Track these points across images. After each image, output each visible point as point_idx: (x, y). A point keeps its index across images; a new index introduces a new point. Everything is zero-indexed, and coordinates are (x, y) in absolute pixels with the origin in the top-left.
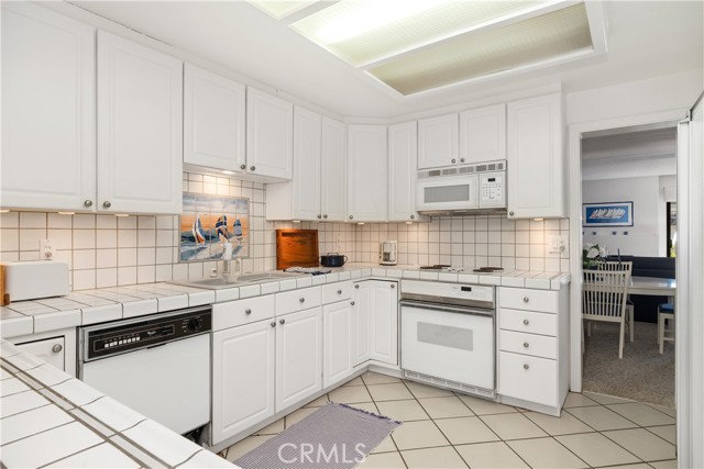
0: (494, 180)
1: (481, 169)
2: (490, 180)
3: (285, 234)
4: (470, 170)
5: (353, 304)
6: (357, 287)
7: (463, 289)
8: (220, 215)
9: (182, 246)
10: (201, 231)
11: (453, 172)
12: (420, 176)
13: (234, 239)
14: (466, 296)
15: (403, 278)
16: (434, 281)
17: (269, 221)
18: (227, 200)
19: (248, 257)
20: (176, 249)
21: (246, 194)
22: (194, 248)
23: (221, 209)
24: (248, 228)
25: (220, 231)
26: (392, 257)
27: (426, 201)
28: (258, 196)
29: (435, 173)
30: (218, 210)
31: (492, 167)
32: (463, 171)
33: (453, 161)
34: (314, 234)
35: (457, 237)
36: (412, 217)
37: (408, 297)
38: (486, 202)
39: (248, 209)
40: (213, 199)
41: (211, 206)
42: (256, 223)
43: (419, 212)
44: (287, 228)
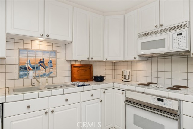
0: (181, 34)
1: (172, 28)
2: (178, 35)
3: (75, 66)
4: (166, 30)
5: (101, 101)
6: (104, 92)
7: (159, 100)
8: (41, 58)
9: (20, 72)
10: (31, 65)
11: (156, 32)
12: (139, 36)
13: (48, 69)
14: (160, 104)
15: (127, 90)
16: (143, 93)
17: (68, 61)
18: (44, 52)
19: (56, 77)
20: (17, 74)
21: (55, 49)
22: (26, 73)
23: (42, 56)
24: (56, 64)
25: (40, 65)
26: (127, 78)
27: (142, 50)
28: (62, 50)
29: (147, 34)
30: (40, 56)
31: (180, 27)
32: (162, 31)
33: (156, 27)
34: (91, 66)
35: (161, 68)
36: (135, 58)
37: (129, 100)
38: (175, 48)
39: (56, 55)
40: (37, 51)
41: (35, 54)
42: (61, 62)
43: (139, 56)
44: (77, 64)
